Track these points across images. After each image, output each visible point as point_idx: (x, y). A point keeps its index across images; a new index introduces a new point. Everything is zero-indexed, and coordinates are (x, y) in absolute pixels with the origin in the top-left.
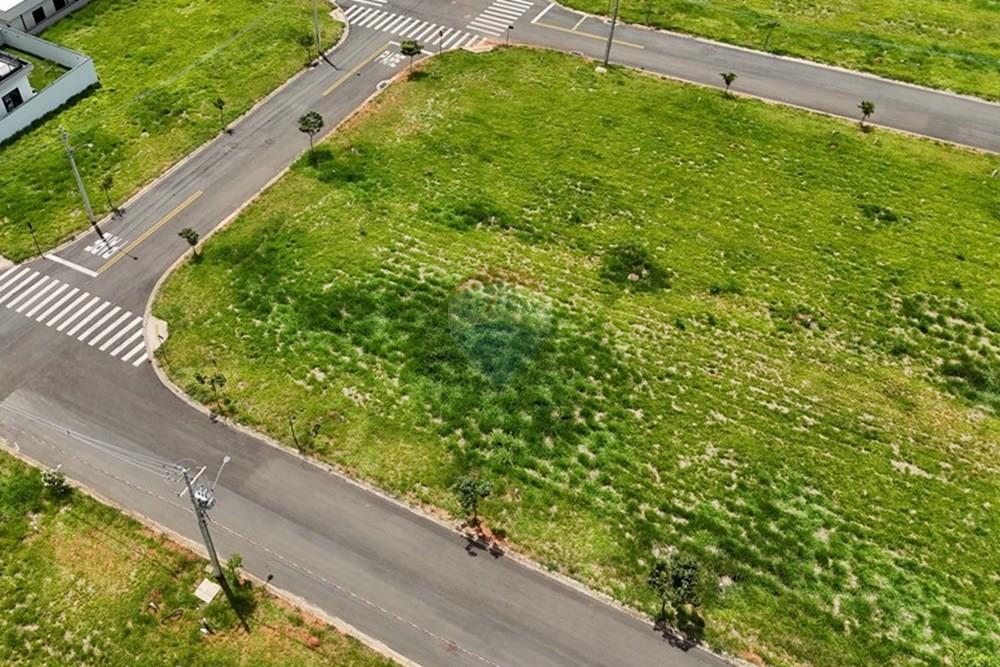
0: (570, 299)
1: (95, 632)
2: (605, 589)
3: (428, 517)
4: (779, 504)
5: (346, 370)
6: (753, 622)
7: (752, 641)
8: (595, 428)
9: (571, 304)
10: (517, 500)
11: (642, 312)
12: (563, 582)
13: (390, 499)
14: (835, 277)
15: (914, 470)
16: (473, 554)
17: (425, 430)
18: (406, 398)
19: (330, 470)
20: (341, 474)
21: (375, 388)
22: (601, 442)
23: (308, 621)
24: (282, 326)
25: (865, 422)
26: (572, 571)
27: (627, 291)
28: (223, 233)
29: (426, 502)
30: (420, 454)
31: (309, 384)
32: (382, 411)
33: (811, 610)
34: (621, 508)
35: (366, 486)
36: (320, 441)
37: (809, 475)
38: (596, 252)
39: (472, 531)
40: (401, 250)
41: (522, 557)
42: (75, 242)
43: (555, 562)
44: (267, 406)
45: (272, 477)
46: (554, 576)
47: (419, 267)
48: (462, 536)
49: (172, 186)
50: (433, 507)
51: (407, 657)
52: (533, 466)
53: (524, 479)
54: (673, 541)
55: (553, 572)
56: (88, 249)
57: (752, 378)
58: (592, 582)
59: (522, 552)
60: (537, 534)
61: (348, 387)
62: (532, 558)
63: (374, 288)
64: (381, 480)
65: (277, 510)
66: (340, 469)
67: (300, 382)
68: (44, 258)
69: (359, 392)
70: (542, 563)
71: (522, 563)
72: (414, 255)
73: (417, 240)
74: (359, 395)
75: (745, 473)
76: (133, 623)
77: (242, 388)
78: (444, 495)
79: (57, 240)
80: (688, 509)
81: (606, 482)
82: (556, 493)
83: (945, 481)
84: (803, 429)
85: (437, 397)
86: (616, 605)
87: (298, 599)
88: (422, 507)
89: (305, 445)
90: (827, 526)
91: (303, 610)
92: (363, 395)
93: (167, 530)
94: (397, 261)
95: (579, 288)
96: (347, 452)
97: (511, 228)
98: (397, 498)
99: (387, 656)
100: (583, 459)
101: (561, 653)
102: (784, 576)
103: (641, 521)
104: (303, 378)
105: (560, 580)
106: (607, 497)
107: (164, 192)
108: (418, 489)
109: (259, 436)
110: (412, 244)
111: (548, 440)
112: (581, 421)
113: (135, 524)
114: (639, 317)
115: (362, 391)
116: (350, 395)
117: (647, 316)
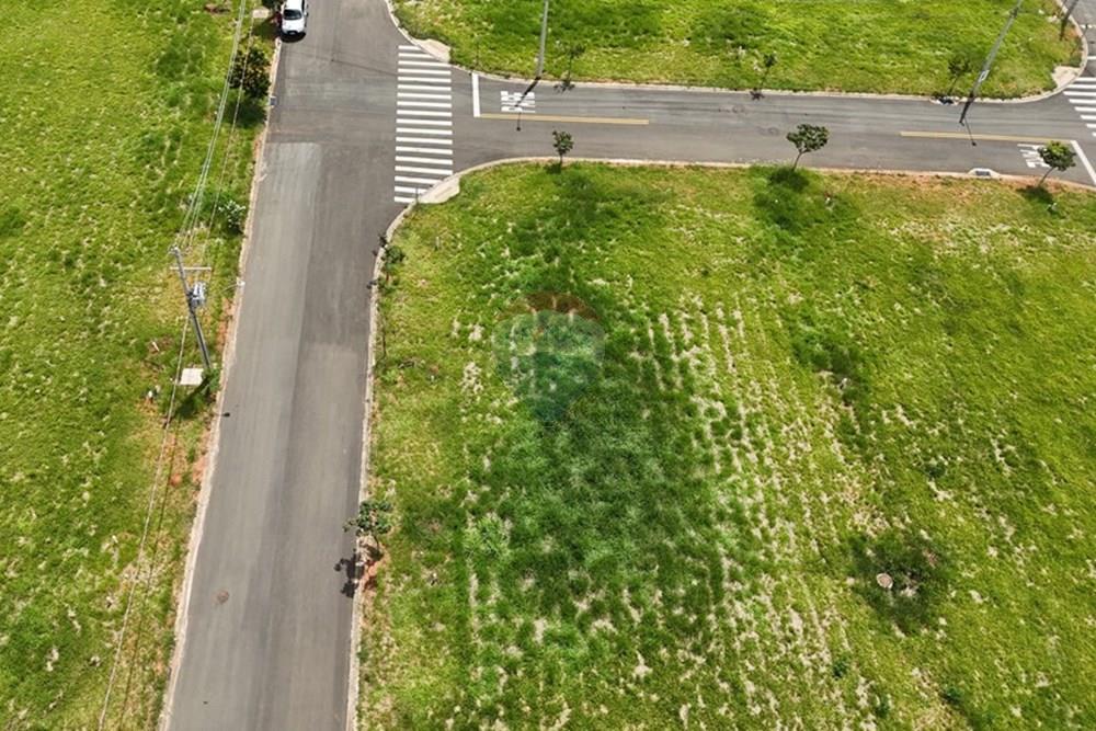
0: (778, 521)
1: (117, 324)
2: (363, 722)
8: (583, 627)
9: (772, 525)
10: (429, 585)
11: (828, 614)
12: (351, 675)
13: (364, 466)
16: (338, 568)
17: (467, 457)
18: (498, 420)
19: (368, 401)
20: (368, 412)
21: (492, 388)
22: (566, 641)
23: (196, 465)
24: (516, 274)
26: (367, 679)
27: (850, 581)
28: (604, 168)
30: (433, 467)
31: (459, 332)
32: (466, 408)
34: (483, 700)
35: (366, 439)
36: (396, 375)
38: (895, 519)
39: (365, 558)
40: (712, 318)
41: (361, 620)
42: (506, 81)
43: (371, 656)
44: (411, 315)
45: (334, 360)
46: (354, 662)
47: (699, 346)
48: (355, 550)
49: (636, 99)
51: (197, 565)
52: (483, 579)
53: (461, 579)
55: (358, 660)
56: (504, 93)
58: (366, 705)
59: (366, 617)
60: (399, 624)
61: (477, 365)
62: (365, 632)
63: (630, 321)
64: (381, 448)
65: (298, 386)
66: (373, 408)
67: (456, 324)
68: (470, 74)
69: (478, 377)
70: (363, 642)
71: (353, 624)
72: (714, 333)
73: (741, 325)
74: (474, 379)
76: (136, 344)
77: (419, 285)
79: (497, 69)
81: (511, 668)
82: (463, 620)
85: (516, 447)
87: (216, 447)
89: (383, 366)
91: (206, 456)
92: (477, 382)
93: (237, 318)
94: (689, 322)
95: (808, 524)
96: (397, 403)
97: (851, 408)
98: (369, 472)
99: (190, 547)
100: (527, 630)
101: (262, 707)
104: (464, 324)
105: (352, 670)
106: (491, 678)
107: (623, 99)
108: (389, 485)
109: (373, 326)
110: (732, 324)
111: (530, 582)
112: (582, 606)
113: (231, 292)
114: (814, 613)
115: (482, 378)
116: (469, 372)
117: (826, 623)
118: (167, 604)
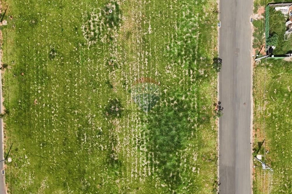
0: (134, 121)
1: (280, 172)
2: (216, 81)
3: (219, 123)
4: (176, 53)
5: (189, 164)
6: (208, 50)
7: (213, 50)
8: (176, 98)
9: (136, 120)
10: (205, 106)
11: (129, 102)
12: (219, 89)
13: (218, 133)
14: (88, 59)
15: (150, 28)
16: (223, 108)
17: (196, 135)
18: (189, 145)
19: (219, 150)
20: (218, 147)
21: (190, 153)
22: (178, 96)
23: (255, 134)
24: (184, 188)
25: (140, 41)
26: (216, 88)
27: (123, 109)
29: (215, 125)
30: (204, 133)
31: (198, 170)
32: (196, 148)
33: (199, 41)
34: (195, 85)
35: (218, 140)
36: (212, 157)
37: (163, 50)
38: (111, 123)
40: (138, 174)
41: (218, 99)
43: (215, 92)
44: (209, 175)
45: (227, 162)
46: (218, 92)
47: (143, 166)
50: (216, 123)
51: (251, 111)
52: (194, 108)
53: (198, 107)
54: (197, 71)
57: (139, 69)
58: (216, 84)
59: (217, 100)
60: (210, 99)
61: (194, 160)
62: (217, 97)
63: (158, 173)
64: (215, 138)
65: (235, 155)
66: (217, 148)
67: (198, 172)
70: (217, 95)
72: (138, 170)
73: (132, 172)
74: (195, 156)
75: (171, 63)
76: (274, 166)
77: (207, 185)
78: (212, 122)
80: (187, 71)
81: (189, 90)
82: (198, 99)
83: (150, 22)
84: (150, 54)
85: (186, 138)
86: (218, 77)
87: (251, 138)
88: (217, 125)
89: (216, 158)
90: (176, 43)
91: (253, 136)
92: (194, 155)
93: (251, 175)
94: (144, 173)
95: (129, 121)
96: (212, 149)
97: (113, 149)
98: (217, 132)
99: (253, 115)
100: (186, 97)
102: (194, 47)
103: (196, 79)
104: (196, 172)
105: (219, 90)
106: (193, 88)
108: (213, 128)
109: (218, 172)
110: (134, 173)
111: (185, 107)
112: (175, 102)
113: (254, 183)
114: (132, 102)
115: (193, 156)
116: (196, 158)
117: (130, 100)
118: (255, 102)
